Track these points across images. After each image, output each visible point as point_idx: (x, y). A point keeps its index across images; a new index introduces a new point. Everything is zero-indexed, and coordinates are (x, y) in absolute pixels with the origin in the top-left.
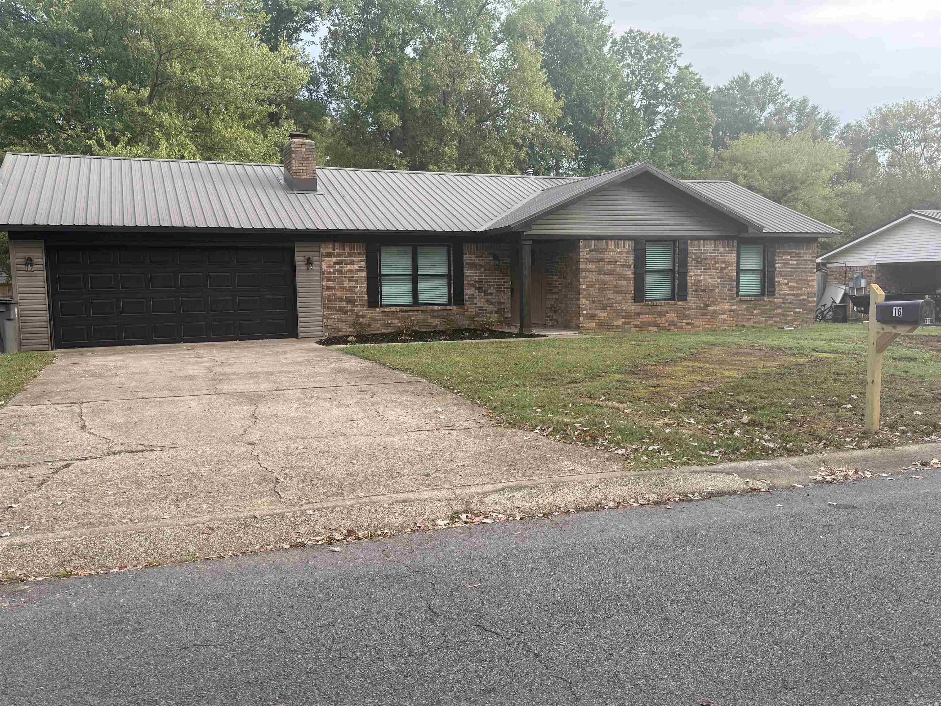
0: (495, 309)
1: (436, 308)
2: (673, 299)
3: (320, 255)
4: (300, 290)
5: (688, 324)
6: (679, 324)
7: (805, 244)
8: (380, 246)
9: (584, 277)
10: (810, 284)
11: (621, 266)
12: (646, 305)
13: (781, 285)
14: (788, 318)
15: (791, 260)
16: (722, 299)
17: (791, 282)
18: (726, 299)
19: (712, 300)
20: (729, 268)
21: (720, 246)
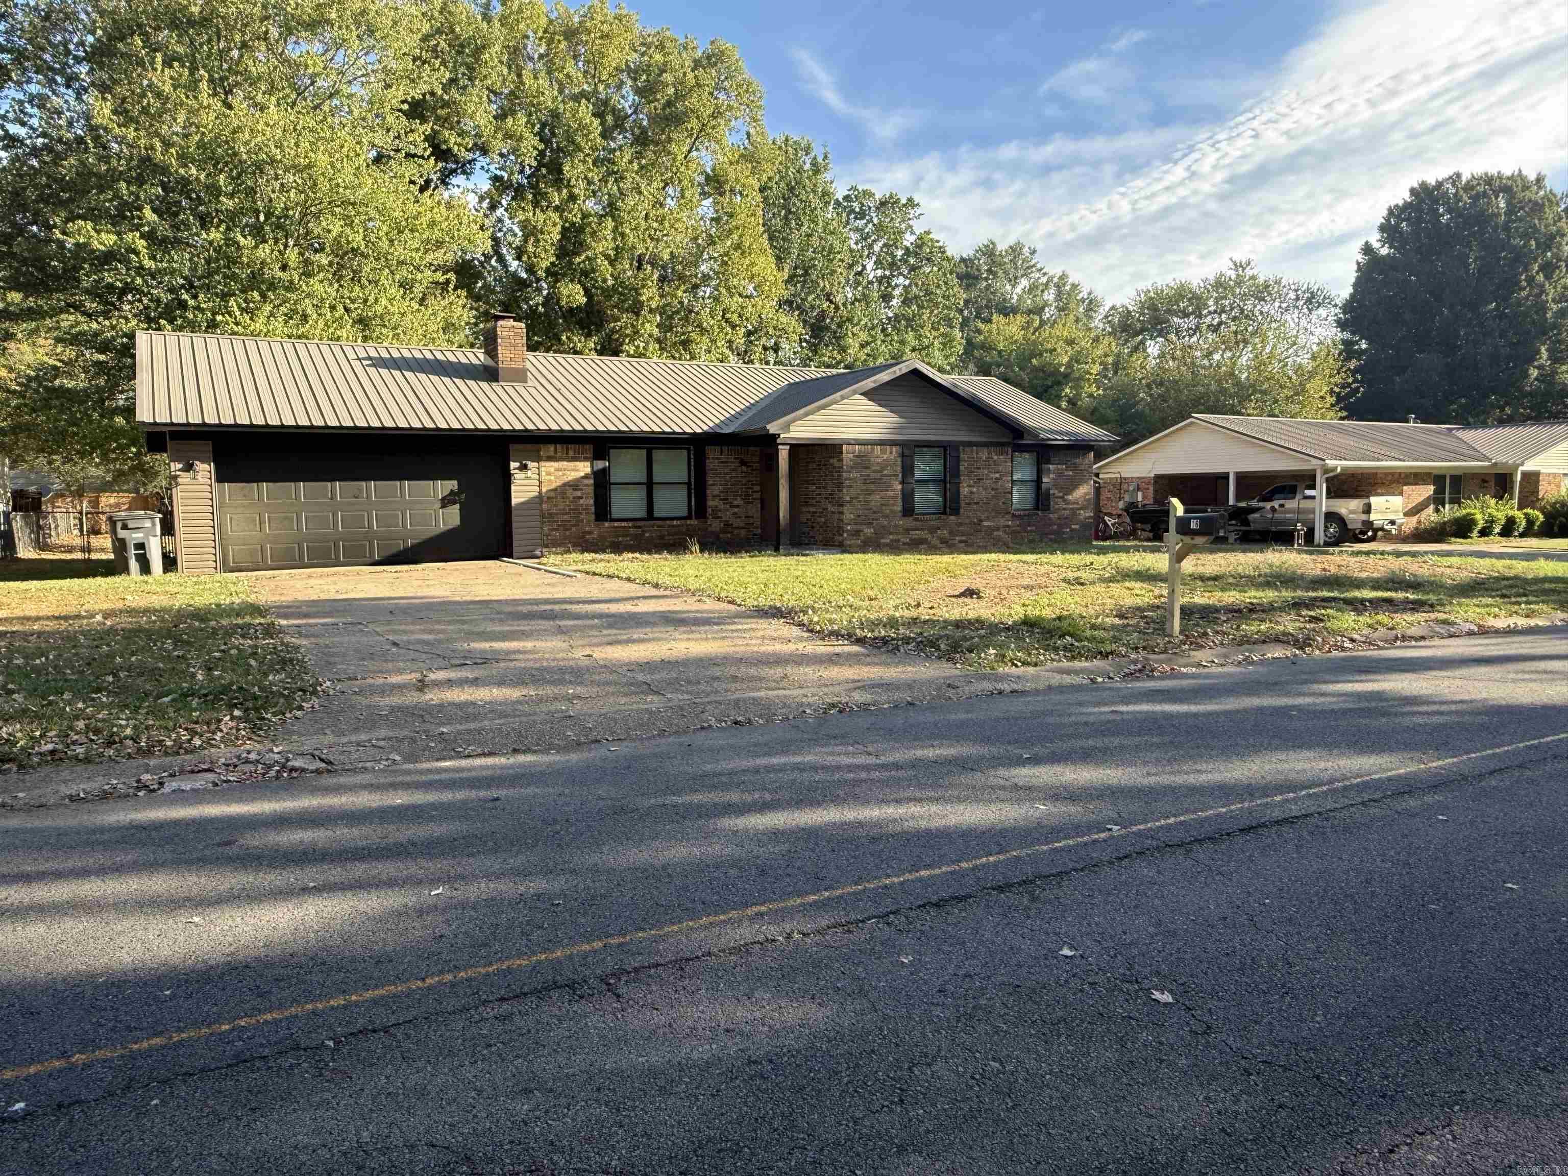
0: (742, 524)
1: (675, 522)
2: (944, 513)
3: (538, 459)
4: (514, 502)
5: (961, 542)
6: (950, 542)
7: (1081, 452)
8: (609, 448)
9: (847, 487)
10: (1087, 497)
11: (887, 475)
12: (916, 520)
13: (1056, 498)
14: (1064, 536)
15: (1066, 470)
16: (996, 513)
17: (1066, 495)
18: (1000, 513)
19: (986, 514)
20: (1004, 479)
21: (993, 454)
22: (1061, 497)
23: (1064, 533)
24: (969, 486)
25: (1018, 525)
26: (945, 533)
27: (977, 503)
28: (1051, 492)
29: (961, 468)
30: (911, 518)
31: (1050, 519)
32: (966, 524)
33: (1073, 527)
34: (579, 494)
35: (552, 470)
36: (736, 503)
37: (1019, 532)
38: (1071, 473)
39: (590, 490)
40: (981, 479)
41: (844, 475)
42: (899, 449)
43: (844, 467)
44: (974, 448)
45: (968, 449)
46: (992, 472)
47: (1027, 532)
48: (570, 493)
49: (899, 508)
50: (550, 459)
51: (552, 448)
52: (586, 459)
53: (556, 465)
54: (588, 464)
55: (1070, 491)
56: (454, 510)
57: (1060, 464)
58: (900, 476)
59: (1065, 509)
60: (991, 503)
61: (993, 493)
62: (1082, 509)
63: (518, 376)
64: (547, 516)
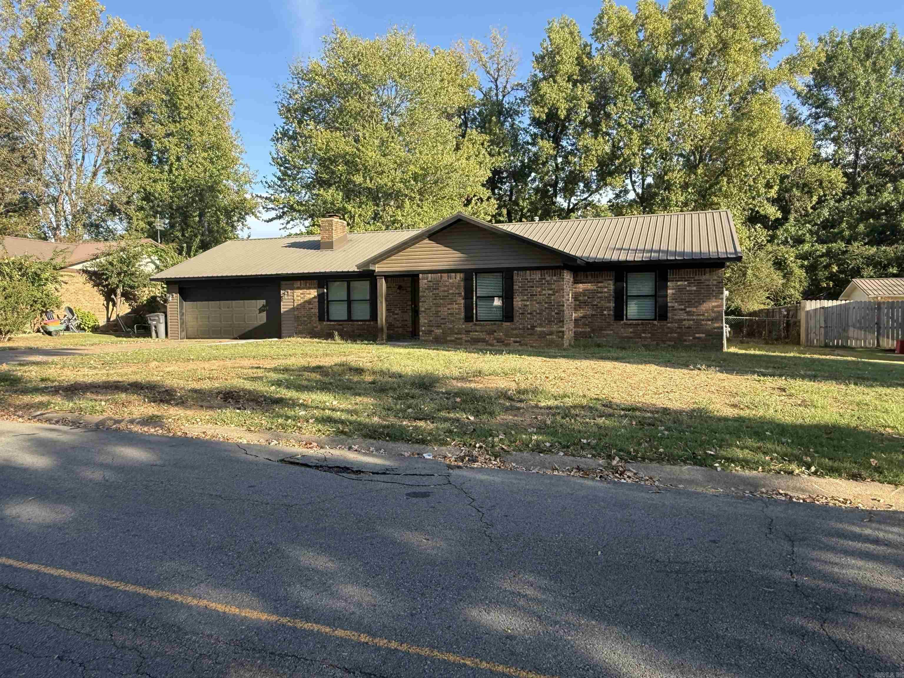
2: (503, 320)
3: (293, 289)
4: (282, 310)
5: (515, 342)
6: (506, 342)
7: (707, 270)
8: (327, 281)
9: (423, 302)
10: (715, 309)
11: (453, 294)
12: (475, 324)
13: (676, 310)
14: (685, 343)
15: (689, 286)
16: (549, 321)
17: (689, 307)
18: (554, 321)
19: (539, 322)
20: (557, 294)
21: (546, 275)
22: (682, 310)
23: (685, 341)
24: (522, 300)
25: (631, 333)
26: (501, 335)
28: (669, 304)
29: (516, 287)
30: (471, 324)
31: (669, 328)
32: (520, 329)
33: (697, 335)
34: (311, 306)
35: (299, 294)
36: (396, 312)
37: (631, 338)
38: (695, 288)
39: (317, 304)
40: (534, 295)
41: (421, 294)
42: (462, 275)
43: (421, 289)
44: (528, 272)
45: (521, 273)
46: (545, 290)
47: (640, 338)
48: (307, 306)
49: (463, 315)
50: (298, 288)
51: (299, 283)
52: (315, 288)
53: (301, 291)
54: (316, 290)
55: (694, 304)
56: (264, 314)
57: (682, 281)
58: (463, 294)
59: (688, 320)
60: (544, 313)
61: (546, 305)
62: (709, 320)
63: (329, 246)
64: (297, 318)
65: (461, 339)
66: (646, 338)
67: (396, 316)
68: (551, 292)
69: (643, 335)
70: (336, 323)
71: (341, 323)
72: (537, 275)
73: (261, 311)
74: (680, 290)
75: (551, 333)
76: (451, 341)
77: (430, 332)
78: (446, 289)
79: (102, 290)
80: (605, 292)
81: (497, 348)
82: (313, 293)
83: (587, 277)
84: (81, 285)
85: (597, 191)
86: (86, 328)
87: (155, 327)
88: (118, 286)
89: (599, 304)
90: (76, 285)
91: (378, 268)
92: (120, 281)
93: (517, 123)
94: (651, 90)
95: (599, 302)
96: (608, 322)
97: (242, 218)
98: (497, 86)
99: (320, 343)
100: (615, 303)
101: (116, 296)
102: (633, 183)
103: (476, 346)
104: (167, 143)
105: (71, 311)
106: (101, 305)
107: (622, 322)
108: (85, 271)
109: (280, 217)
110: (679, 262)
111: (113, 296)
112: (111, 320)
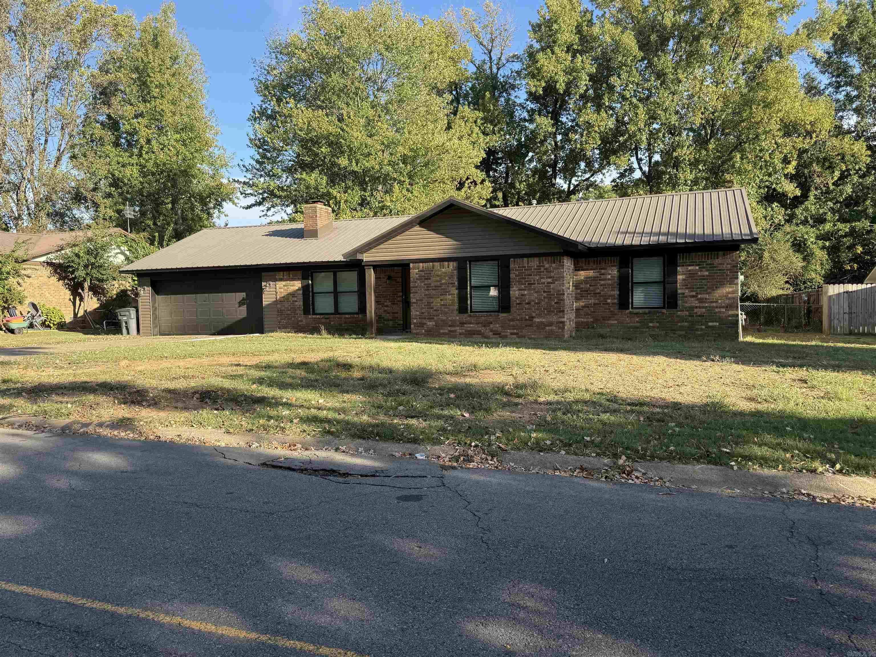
2: (498, 312)
3: (275, 280)
4: (265, 303)
5: (512, 334)
6: (503, 334)
7: (721, 253)
8: (312, 273)
9: (414, 293)
10: (730, 296)
11: (446, 284)
12: (470, 316)
13: (686, 297)
14: (697, 332)
15: (701, 271)
16: (549, 311)
17: (700, 294)
18: (553, 312)
19: (537, 312)
20: (557, 283)
21: (545, 263)
22: (693, 296)
23: (697, 330)
24: (520, 290)
25: (637, 322)
26: (497, 327)
27: (529, 303)
28: (679, 291)
29: (512, 276)
30: (466, 315)
31: (677, 316)
32: (517, 320)
33: (710, 324)
34: (295, 299)
35: (282, 286)
36: (386, 304)
37: (637, 328)
38: (707, 273)
39: (301, 297)
40: (532, 284)
41: (412, 285)
42: (455, 264)
43: (411, 279)
44: (525, 259)
45: (519, 260)
46: (543, 278)
47: (648, 327)
48: (291, 299)
49: (456, 306)
50: (281, 280)
51: (282, 273)
52: (298, 279)
53: (284, 283)
54: (300, 282)
55: (706, 290)
56: (244, 308)
57: (693, 265)
58: (456, 283)
59: (700, 307)
60: (543, 303)
61: (545, 295)
62: (723, 307)
63: (313, 234)
64: (280, 312)
65: (455, 331)
66: (653, 327)
67: (386, 308)
68: (550, 280)
69: (651, 325)
70: (322, 317)
71: (326, 316)
72: (535, 262)
73: (241, 304)
74: (691, 275)
75: (551, 324)
76: (444, 334)
77: (421, 325)
78: (438, 278)
79: (68, 284)
80: (609, 279)
81: (494, 340)
82: (297, 285)
83: (589, 264)
84: (45, 279)
85: (600, 170)
86: (52, 325)
87: (126, 323)
88: (85, 279)
89: (602, 293)
90: (40, 278)
91: (366, 257)
92: (87, 274)
93: (513, 98)
94: (659, 60)
95: (603, 290)
96: (611, 312)
97: (218, 205)
98: (491, 58)
99: (306, 337)
100: (620, 290)
101: (83, 290)
102: (639, 160)
103: (471, 339)
104: (137, 125)
105: (34, 306)
106: (67, 301)
107: (627, 311)
108: (49, 264)
109: (260, 204)
110: (690, 245)
111: (80, 291)
112: (79, 315)
